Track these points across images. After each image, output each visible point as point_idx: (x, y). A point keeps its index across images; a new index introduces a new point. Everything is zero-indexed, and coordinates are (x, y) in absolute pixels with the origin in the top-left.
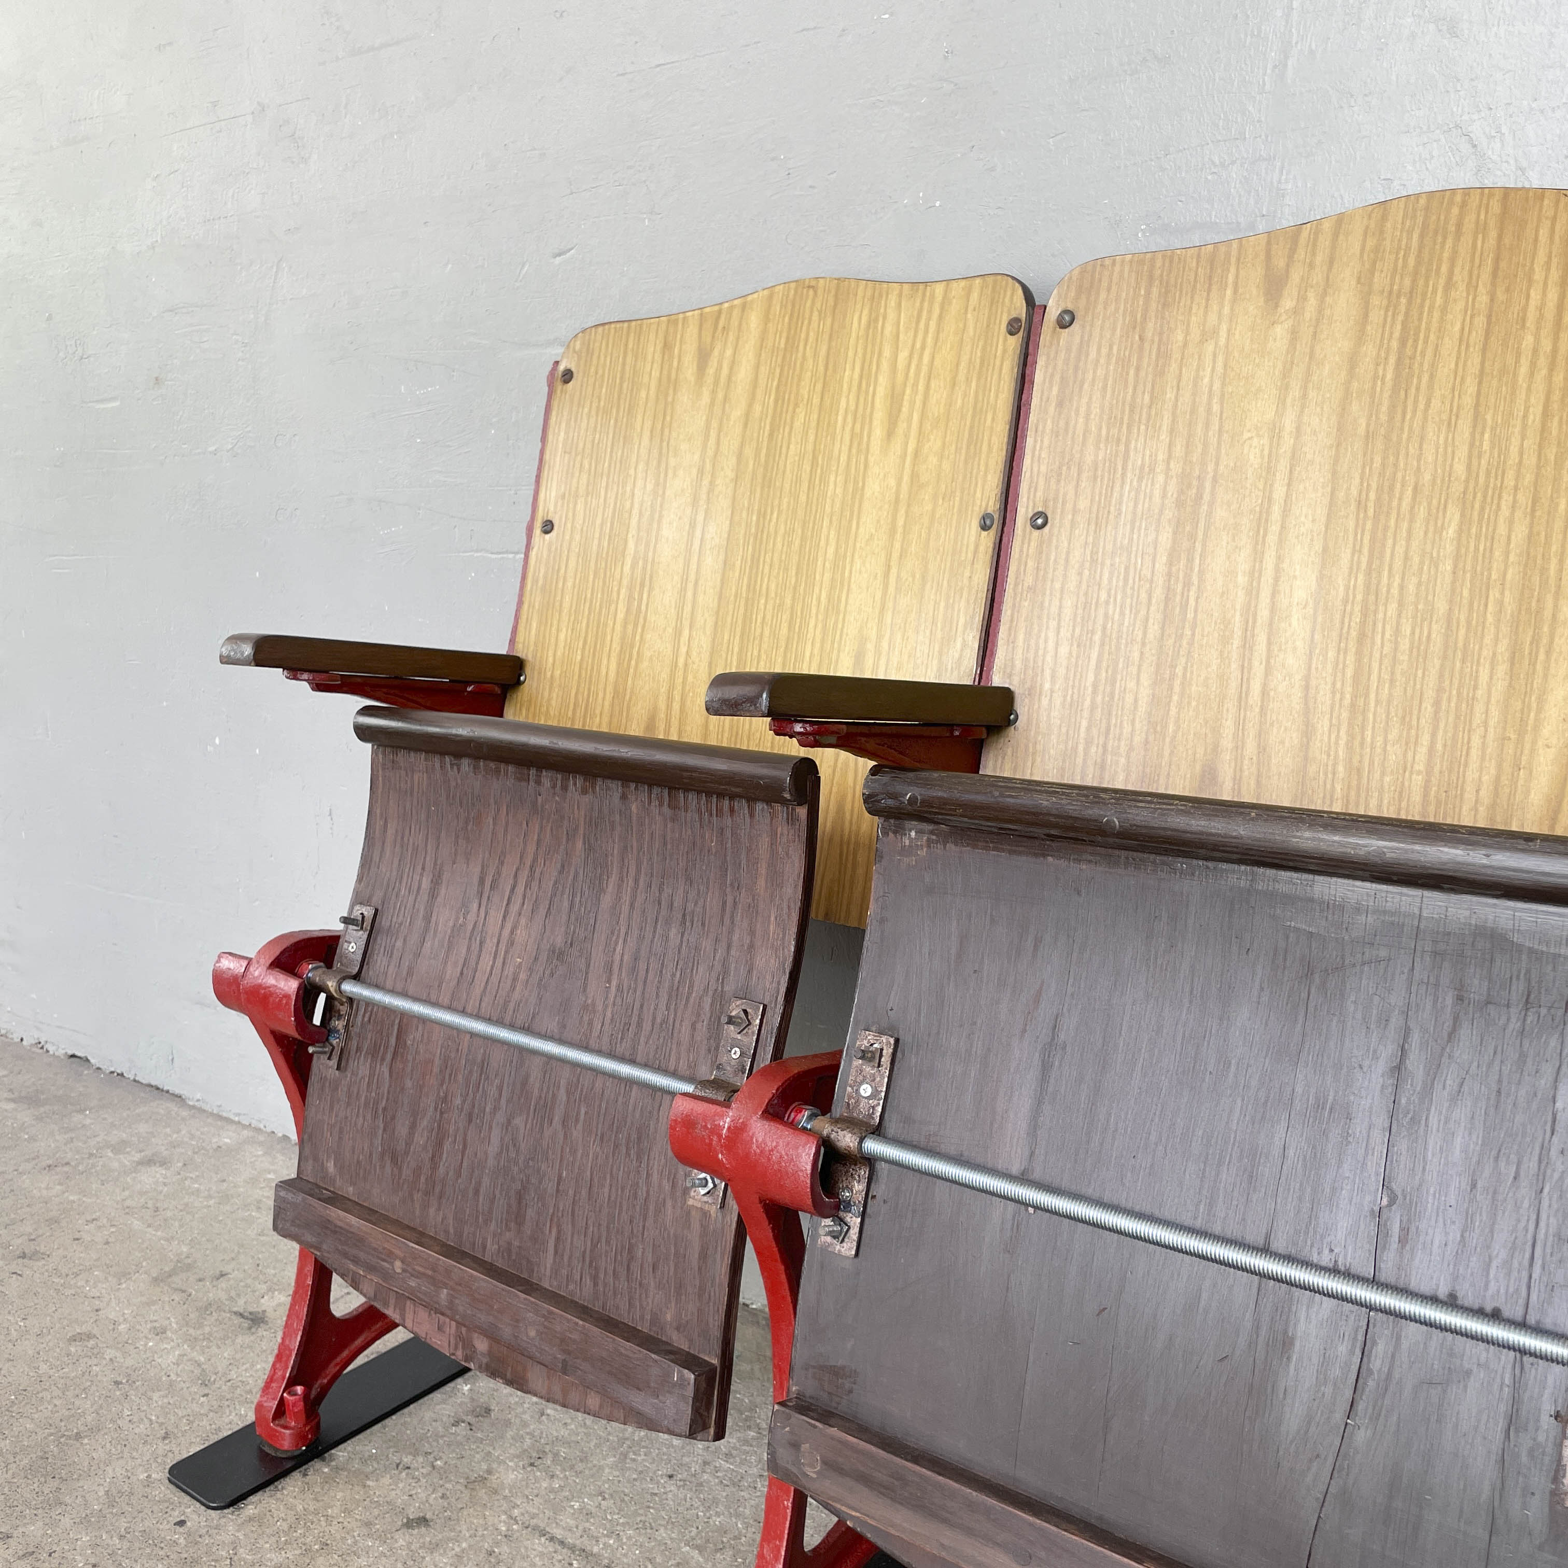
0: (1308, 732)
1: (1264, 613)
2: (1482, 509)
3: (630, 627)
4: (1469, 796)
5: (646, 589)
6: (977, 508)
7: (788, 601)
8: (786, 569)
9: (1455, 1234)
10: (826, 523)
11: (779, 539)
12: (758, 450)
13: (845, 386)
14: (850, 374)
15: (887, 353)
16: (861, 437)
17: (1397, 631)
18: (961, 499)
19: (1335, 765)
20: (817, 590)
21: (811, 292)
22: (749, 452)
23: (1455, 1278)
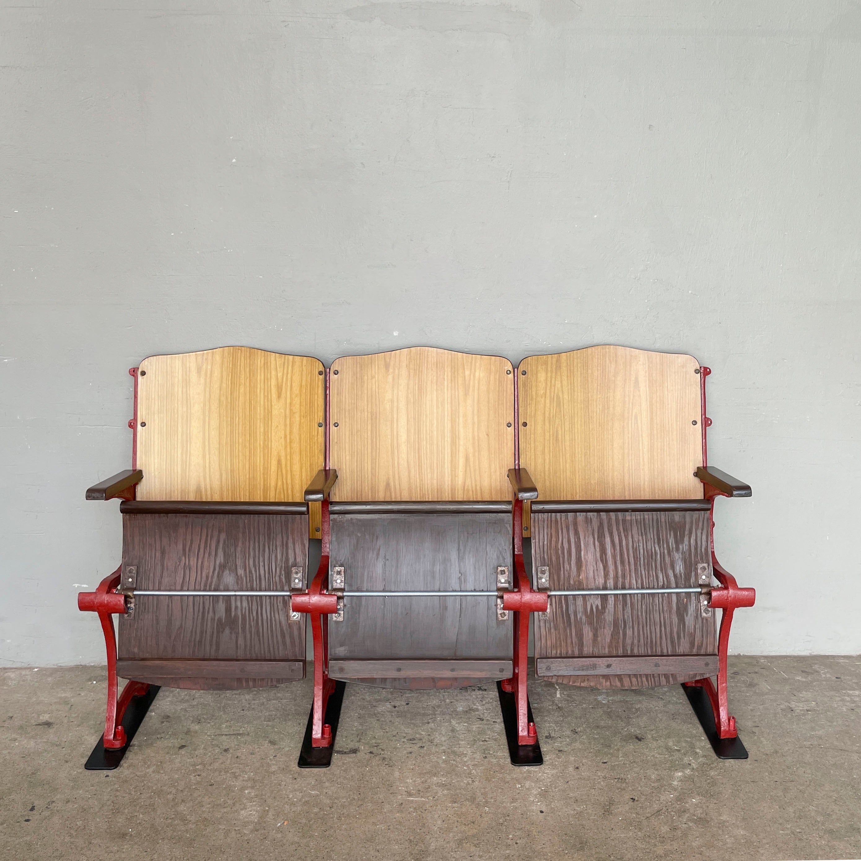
0: (409, 472)
1: (395, 445)
2: (441, 420)
3: (184, 456)
4: (447, 484)
5: (189, 443)
6: (316, 421)
7: (248, 445)
8: (245, 435)
9: (473, 577)
10: (258, 421)
11: (240, 426)
12: (227, 398)
13: (259, 381)
14: (260, 376)
15: (273, 373)
16: (268, 396)
17: (426, 447)
18: (310, 418)
19: (417, 479)
20: (258, 442)
21: (239, 351)
22: (223, 399)
23: (474, 586)
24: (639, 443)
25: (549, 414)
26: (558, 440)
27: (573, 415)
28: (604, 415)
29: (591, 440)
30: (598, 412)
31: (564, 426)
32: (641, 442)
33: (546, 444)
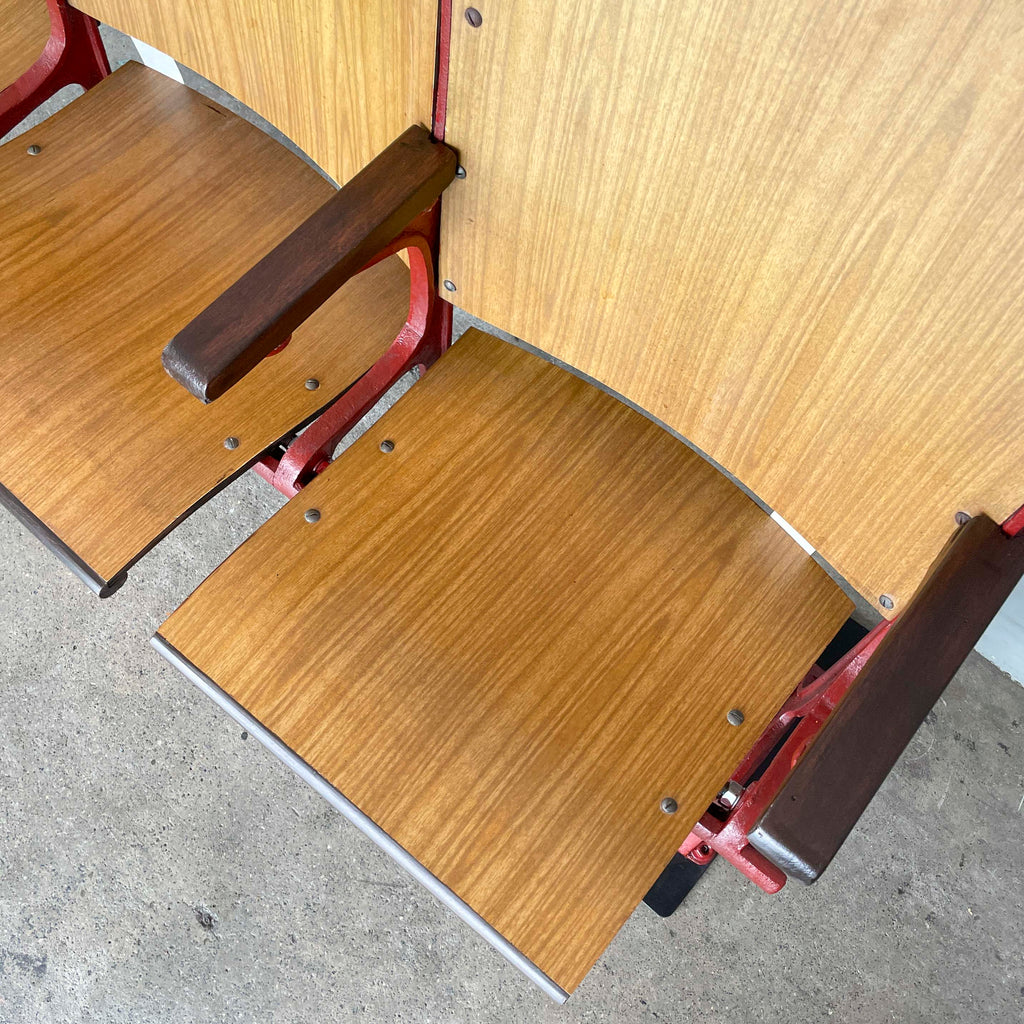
24: (850, 309)
25: (570, 27)
26: (586, 127)
27: (657, 76)
28: (775, 144)
29: (698, 191)
30: (757, 119)
31: (617, 95)
32: (858, 310)
33: (540, 118)
